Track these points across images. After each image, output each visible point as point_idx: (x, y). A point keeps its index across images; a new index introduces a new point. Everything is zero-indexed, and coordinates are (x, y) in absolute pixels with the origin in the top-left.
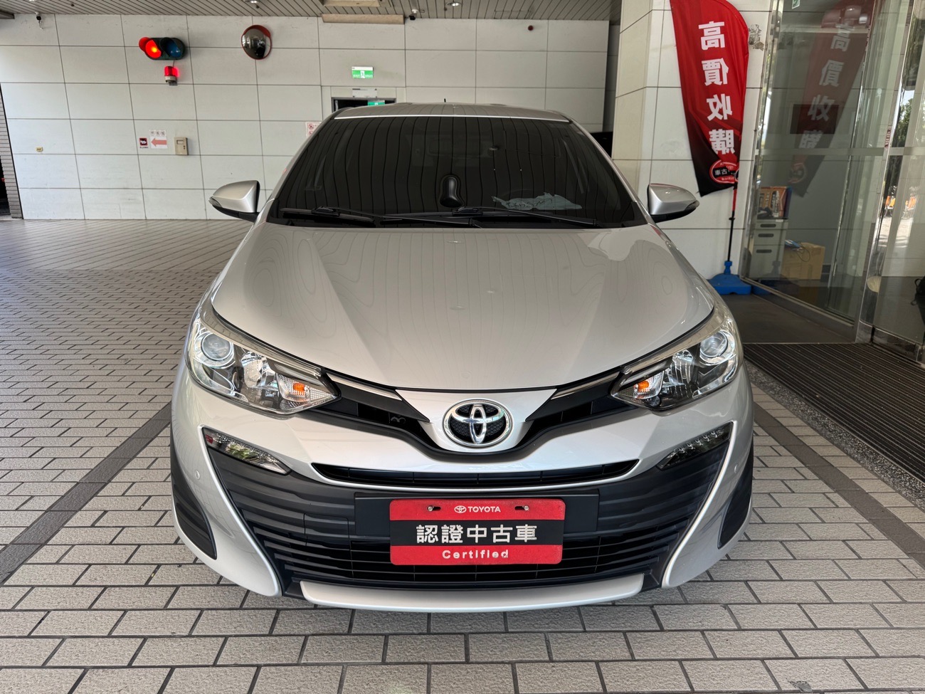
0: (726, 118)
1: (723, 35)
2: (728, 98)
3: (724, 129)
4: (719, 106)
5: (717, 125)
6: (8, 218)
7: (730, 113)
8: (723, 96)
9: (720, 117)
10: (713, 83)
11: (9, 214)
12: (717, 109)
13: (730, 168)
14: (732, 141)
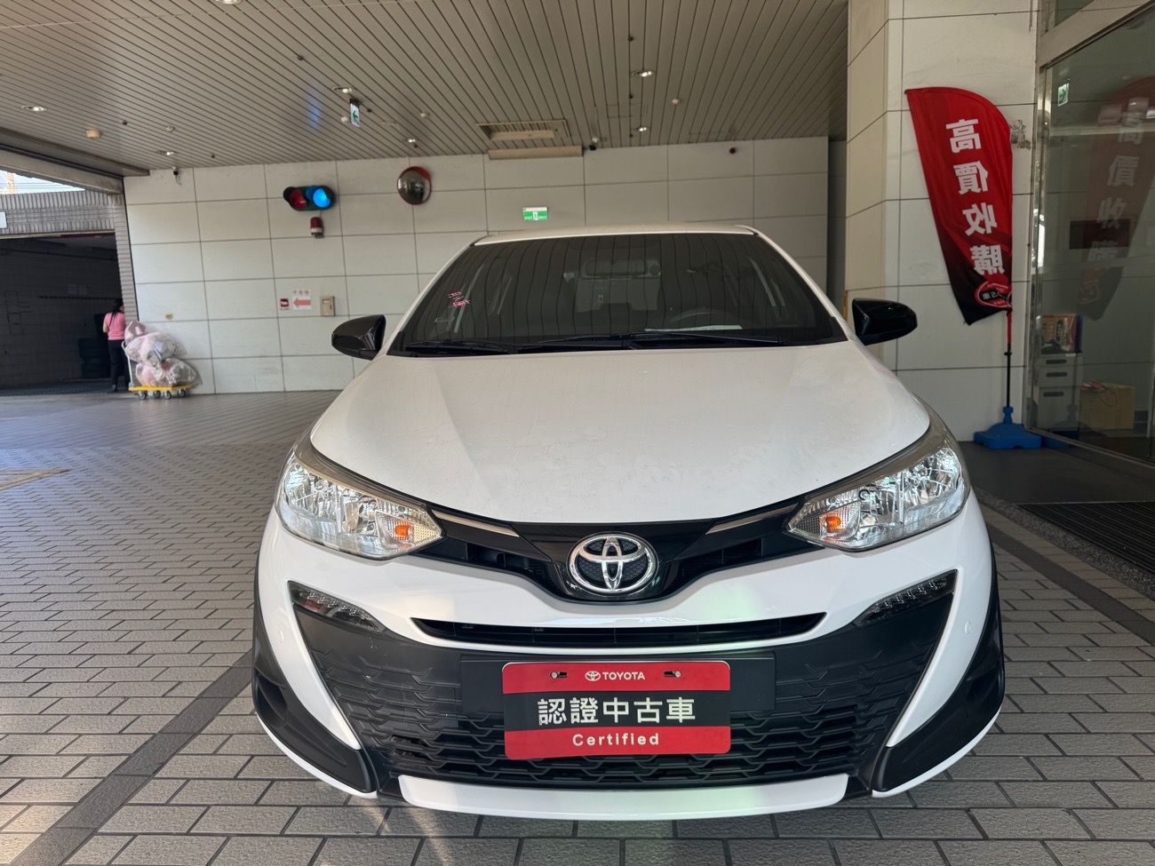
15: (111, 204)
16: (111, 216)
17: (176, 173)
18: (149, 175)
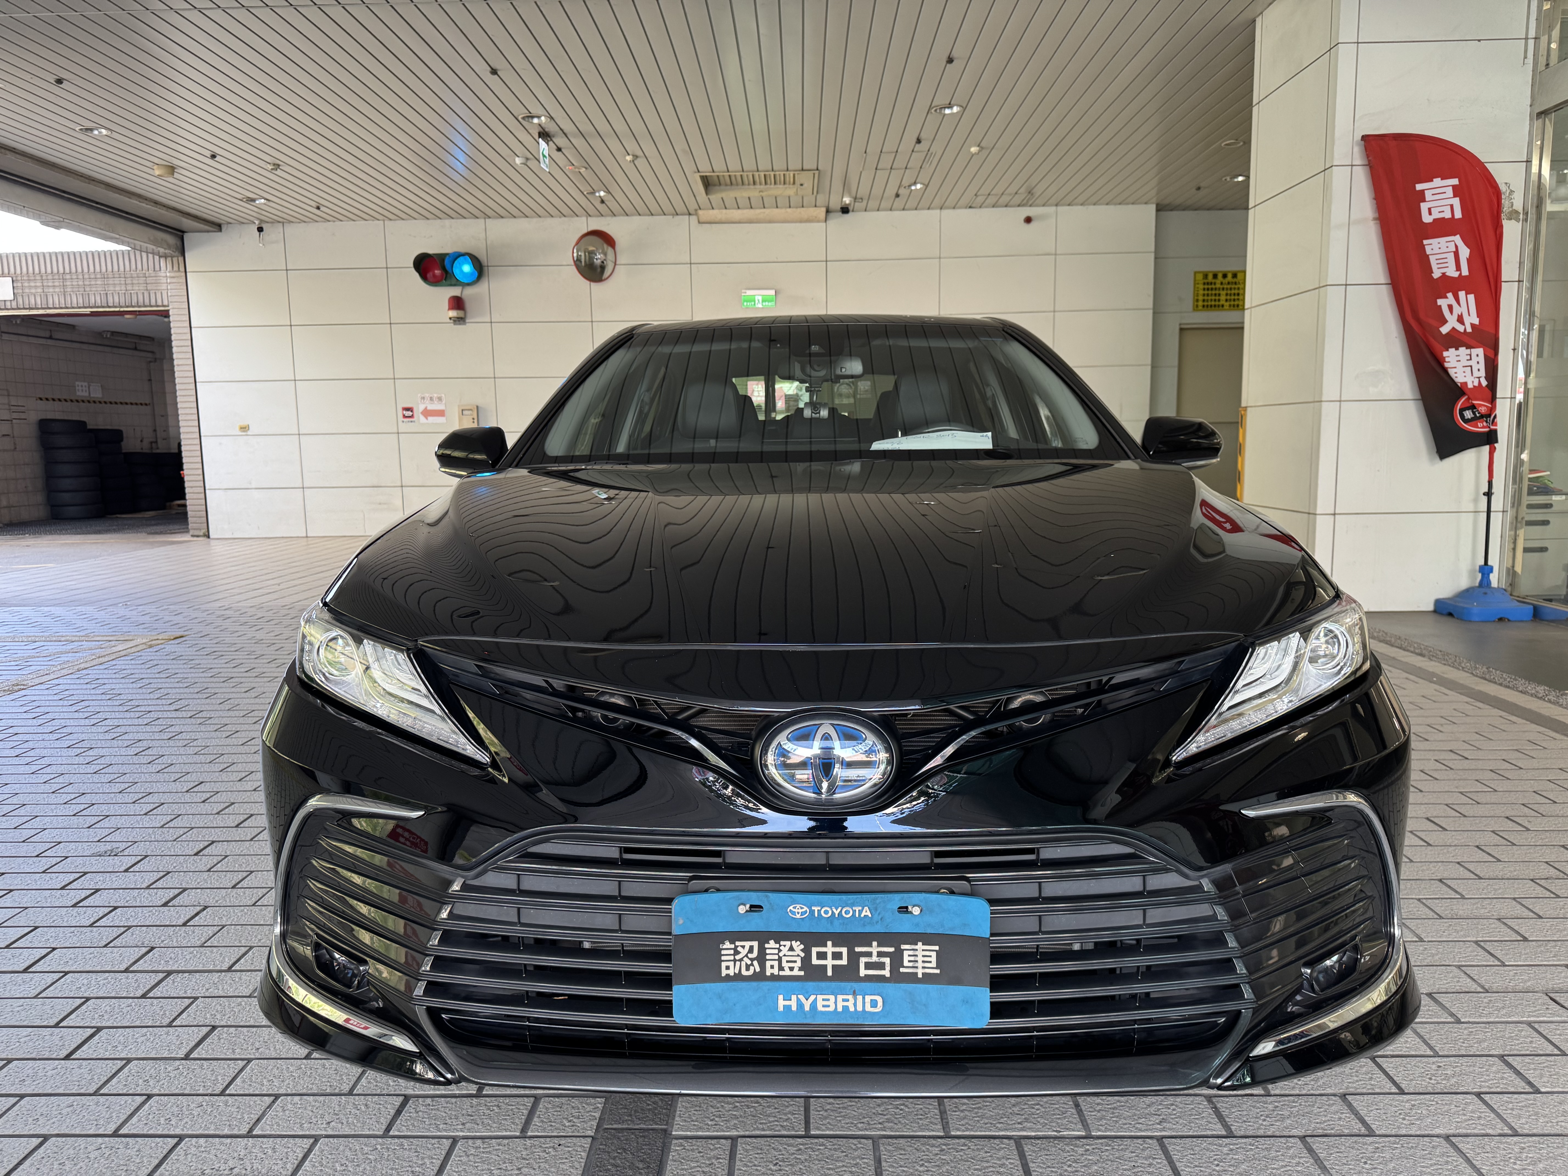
0: (1469, 330)
1: (1457, 199)
2: (1471, 297)
3: (1469, 347)
4: (1457, 310)
5: (1455, 340)
6: (186, 537)
7: (1476, 321)
8: (1462, 294)
9: (1460, 328)
10: (1444, 274)
11: (186, 530)
12: (1455, 317)
13: (1483, 410)
14: (1482, 366)
15: (166, 271)
16: (164, 287)
17: (260, 230)
18: (220, 230)
